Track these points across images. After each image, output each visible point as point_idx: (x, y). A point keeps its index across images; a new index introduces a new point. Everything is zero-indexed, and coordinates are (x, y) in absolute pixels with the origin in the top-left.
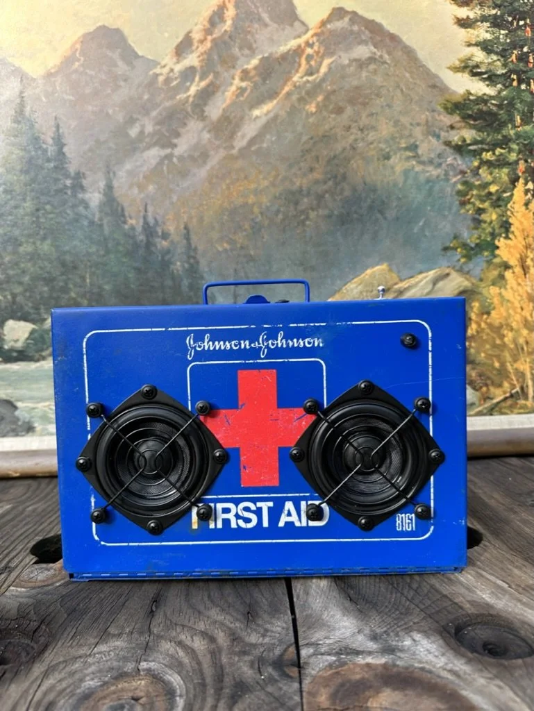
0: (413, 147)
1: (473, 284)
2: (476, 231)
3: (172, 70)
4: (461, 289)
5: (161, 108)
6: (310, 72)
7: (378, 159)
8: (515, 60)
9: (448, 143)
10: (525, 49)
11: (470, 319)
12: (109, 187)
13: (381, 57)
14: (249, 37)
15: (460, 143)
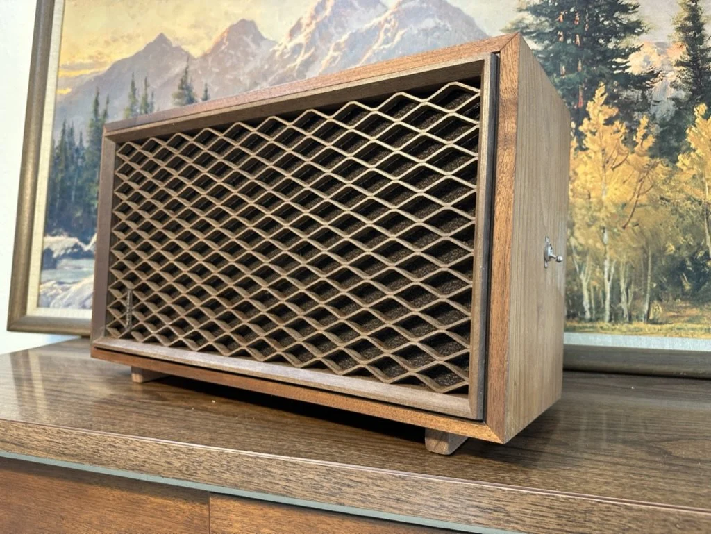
3: (286, 47)
5: (275, 74)
6: (386, 42)
8: (562, 20)
10: (572, 10)
13: (444, 26)
14: (343, 19)
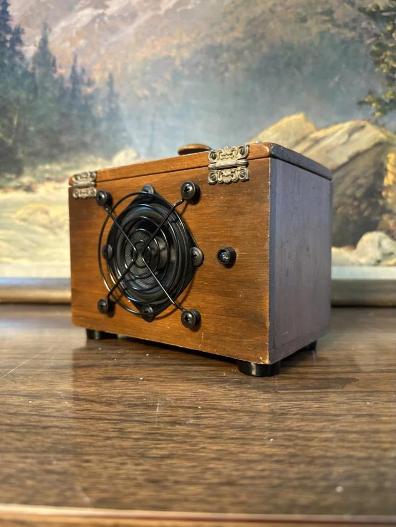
0: (329, 12)
1: (389, 137)
2: (390, 88)
4: (377, 141)
7: (296, 22)
9: (362, 10)
11: (386, 170)
12: (44, 41)
15: (374, 10)
